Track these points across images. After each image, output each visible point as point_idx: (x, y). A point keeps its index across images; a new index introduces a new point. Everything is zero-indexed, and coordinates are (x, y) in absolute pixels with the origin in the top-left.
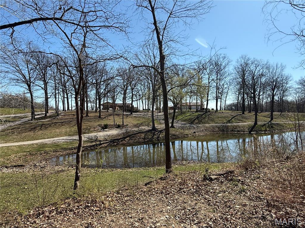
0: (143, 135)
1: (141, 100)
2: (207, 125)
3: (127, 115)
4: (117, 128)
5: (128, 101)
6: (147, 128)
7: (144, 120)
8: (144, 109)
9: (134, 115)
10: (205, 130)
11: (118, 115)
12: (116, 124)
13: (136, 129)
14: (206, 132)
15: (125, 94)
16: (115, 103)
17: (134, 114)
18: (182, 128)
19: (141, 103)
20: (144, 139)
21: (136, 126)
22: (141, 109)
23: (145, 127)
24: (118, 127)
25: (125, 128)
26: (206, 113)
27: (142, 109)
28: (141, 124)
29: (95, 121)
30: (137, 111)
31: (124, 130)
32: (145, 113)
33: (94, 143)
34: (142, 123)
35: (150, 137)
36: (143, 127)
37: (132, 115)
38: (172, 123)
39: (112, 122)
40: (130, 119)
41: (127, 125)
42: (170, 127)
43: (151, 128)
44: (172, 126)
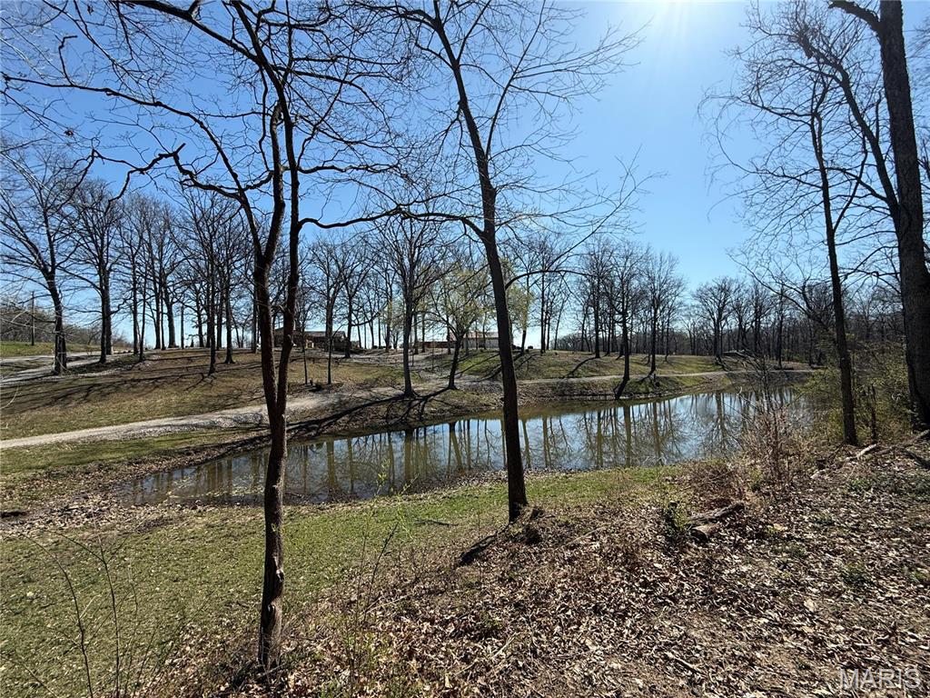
0: (383, 409)
1: (367, 325)
2: (527, 382)
3: (337, 361)
4: (313, 391)
5: (339, 327)
6: (391, 392)
7: (381, 372)
8: (374, 347)
9: (355, 361)
10: (525, 392)
11: (314, 360)
12: (311, 382)
13: (364, 394)
14: (527, 399)
15: (329, 308)
16: (305, 330)
17: (355, 358)
18: (475, 390)
19: (369, 331)
20: (387, 418)
21: (362, 386)
22: (369, 346)
23: (386, 389)
24: (318, 389)
25: (336, 391)
26: (521, 355)
27: (371, 347)
28: (376, 383)
29: (252, 375)
30: (360, 351)
31: (332, 398)
32: (381, 356)
33: (253, 434)
34: (377, 379)
35: (401, 413)
36: (381, 390)
37: (348, 360)
38: (451, 378)
39: (300, 377)
40: (346, 369)
41: (340, 384)
42: (448, 389)
43: (401, 392)
44: (452, 386)
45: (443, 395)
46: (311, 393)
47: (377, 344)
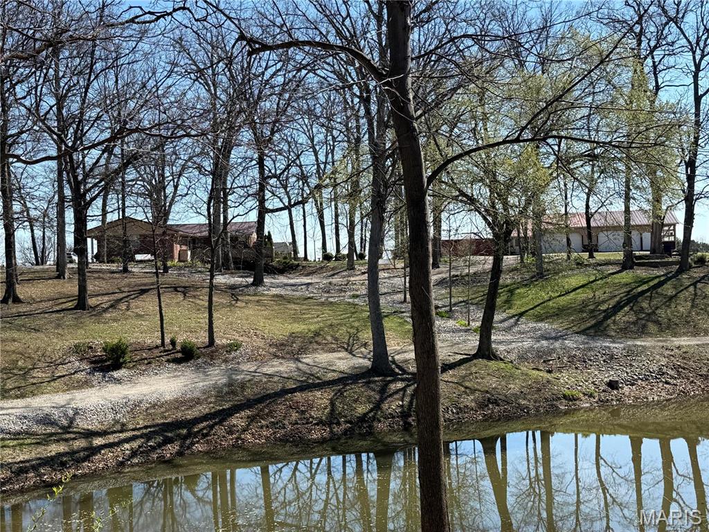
0: (321, 398)
3: (233, 291)
4: (177, 361)
5: (241, 214)
6: (343, 362)
7: (327, 316)
8: (327, 257)
9: (274, 291)
10: (675, 368)
11: (184, 290)
12: (173, 343)
13: (284, 367)
14: (681, 384)
15: (219, 174)
16: (169, 223)
17: (274, 284)
18: (542, 357)
19: (312, 221)
20: (332, 418)
21: (287, 348)
22: (315, 254)
24: (186, 355)
25: (226, 361)
26: (680, 271)
28: (313, 341)
29: (58, 326)
30: (290, 264)
31: (216, 376)
32: (336, 280)
33: (54, 449)
34: (317, 334)
35: (361, 409)
36: (323, 358)
37: (260, 289)
38: (486, 330)
39: (151, 331)
40: (250, 311)
41: (234, 347)
42: (475, 356)
43: (367, 363)
44: (485, 351)
45: (462, 371)
46: (175, 366)
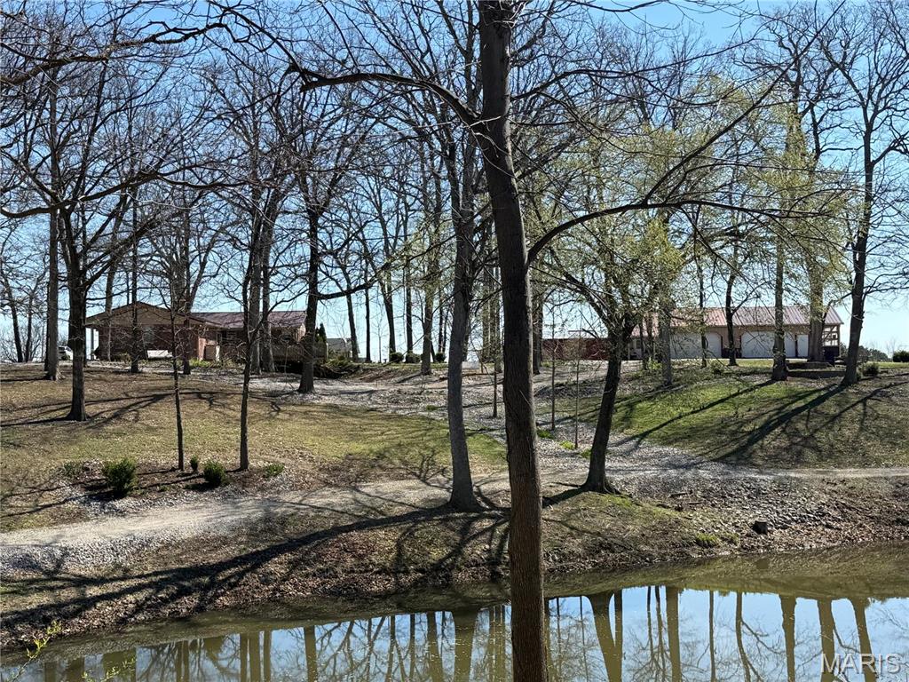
0: (385, 540)
2: (851, 473)
3: (274, 399)
4: (199, 488)
5: (287, 300)
6: (413, 493)
7: (395, 433)
8: (395, 358)
9: (327, 400)
10: (838, 507)
11: (211, 397)
12: (194, 464)
13: (337, 498)
14: (847, 529)
15: (259, 248)
16: (193, 310)
17: (326, 392)
18: (670, 490)
19: (378, 310)
20: (399, 565)
21: (343, 474)
22: (379, 353)
23: (399, 485)
24: (211, 481)
25: (262, 489)
26: (845, 384)
27: (386, 356)
28: (376, 465)
30: (348, 365)
31: (249, 508)
32: (407, 387)
34: (381, 456)
35: (436, 554)
36: (388, 487)
37: (309, 397)
38: (598, 455)
39: (166, 448)
40: (295, 425)
41: (273, 471)
42: (584, 488)
43: (444, 494)
44: (597, 482)
45: (567, 506)
46: (193, 495)
47: (401, 348)
